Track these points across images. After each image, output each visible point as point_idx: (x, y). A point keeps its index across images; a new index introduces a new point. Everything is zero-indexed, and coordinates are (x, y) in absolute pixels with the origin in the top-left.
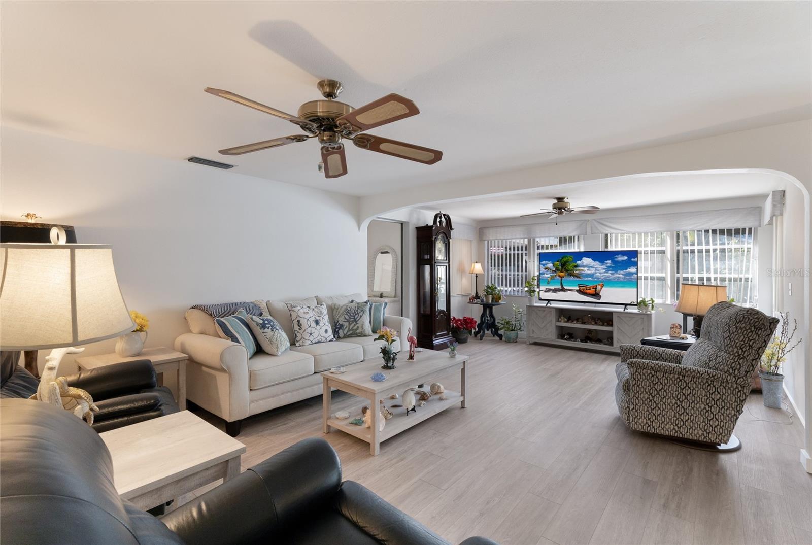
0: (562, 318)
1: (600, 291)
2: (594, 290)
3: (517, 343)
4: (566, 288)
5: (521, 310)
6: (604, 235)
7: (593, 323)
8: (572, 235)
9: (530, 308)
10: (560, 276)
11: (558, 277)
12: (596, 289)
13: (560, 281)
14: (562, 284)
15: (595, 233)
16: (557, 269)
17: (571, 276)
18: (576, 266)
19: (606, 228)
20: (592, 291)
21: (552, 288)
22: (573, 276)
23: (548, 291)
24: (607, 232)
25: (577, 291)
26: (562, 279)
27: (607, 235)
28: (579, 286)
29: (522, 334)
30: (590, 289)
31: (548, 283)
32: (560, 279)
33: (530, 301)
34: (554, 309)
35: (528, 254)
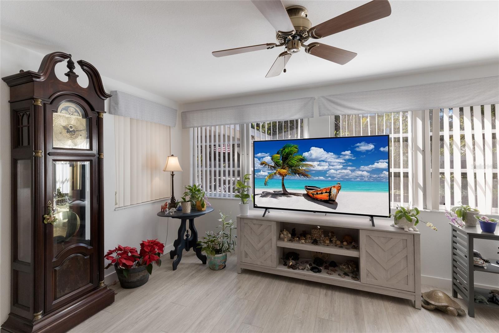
0: (285, 233)
1: (336, 196)
2: (328, 194)
3: (224, 272)
4: (289, 191)
5: (231, 221)
6: (333, 117)
7: (328, 242)
8: (294, 118)
9: (243, 220)
10: (280, 174)
11: (278, 176)
12: (330, 192)
13: (281, 181)
14: (283, 185)
15: (324, 115)
16: (277, 164)
17: (295, 173)
18: (303, 160)
19: (339, 108)
20: (325, 196)
21: (271, 191)
22: (299, 174)
23: (265, 195)
24: (338, 113)
25: (304, 195)
26: (283, 179)
27: (337, 118)
28: (307, 188)
29: (232, 259)
30: (322, 193)
31: (265, 184)
32: (281, 178)
33: (242, 209)
34: (275, 222)
35: (241, 146)
